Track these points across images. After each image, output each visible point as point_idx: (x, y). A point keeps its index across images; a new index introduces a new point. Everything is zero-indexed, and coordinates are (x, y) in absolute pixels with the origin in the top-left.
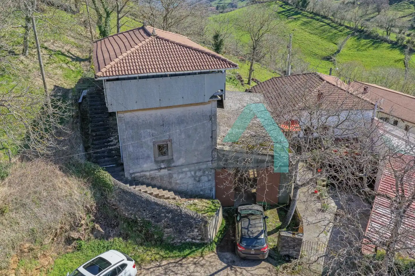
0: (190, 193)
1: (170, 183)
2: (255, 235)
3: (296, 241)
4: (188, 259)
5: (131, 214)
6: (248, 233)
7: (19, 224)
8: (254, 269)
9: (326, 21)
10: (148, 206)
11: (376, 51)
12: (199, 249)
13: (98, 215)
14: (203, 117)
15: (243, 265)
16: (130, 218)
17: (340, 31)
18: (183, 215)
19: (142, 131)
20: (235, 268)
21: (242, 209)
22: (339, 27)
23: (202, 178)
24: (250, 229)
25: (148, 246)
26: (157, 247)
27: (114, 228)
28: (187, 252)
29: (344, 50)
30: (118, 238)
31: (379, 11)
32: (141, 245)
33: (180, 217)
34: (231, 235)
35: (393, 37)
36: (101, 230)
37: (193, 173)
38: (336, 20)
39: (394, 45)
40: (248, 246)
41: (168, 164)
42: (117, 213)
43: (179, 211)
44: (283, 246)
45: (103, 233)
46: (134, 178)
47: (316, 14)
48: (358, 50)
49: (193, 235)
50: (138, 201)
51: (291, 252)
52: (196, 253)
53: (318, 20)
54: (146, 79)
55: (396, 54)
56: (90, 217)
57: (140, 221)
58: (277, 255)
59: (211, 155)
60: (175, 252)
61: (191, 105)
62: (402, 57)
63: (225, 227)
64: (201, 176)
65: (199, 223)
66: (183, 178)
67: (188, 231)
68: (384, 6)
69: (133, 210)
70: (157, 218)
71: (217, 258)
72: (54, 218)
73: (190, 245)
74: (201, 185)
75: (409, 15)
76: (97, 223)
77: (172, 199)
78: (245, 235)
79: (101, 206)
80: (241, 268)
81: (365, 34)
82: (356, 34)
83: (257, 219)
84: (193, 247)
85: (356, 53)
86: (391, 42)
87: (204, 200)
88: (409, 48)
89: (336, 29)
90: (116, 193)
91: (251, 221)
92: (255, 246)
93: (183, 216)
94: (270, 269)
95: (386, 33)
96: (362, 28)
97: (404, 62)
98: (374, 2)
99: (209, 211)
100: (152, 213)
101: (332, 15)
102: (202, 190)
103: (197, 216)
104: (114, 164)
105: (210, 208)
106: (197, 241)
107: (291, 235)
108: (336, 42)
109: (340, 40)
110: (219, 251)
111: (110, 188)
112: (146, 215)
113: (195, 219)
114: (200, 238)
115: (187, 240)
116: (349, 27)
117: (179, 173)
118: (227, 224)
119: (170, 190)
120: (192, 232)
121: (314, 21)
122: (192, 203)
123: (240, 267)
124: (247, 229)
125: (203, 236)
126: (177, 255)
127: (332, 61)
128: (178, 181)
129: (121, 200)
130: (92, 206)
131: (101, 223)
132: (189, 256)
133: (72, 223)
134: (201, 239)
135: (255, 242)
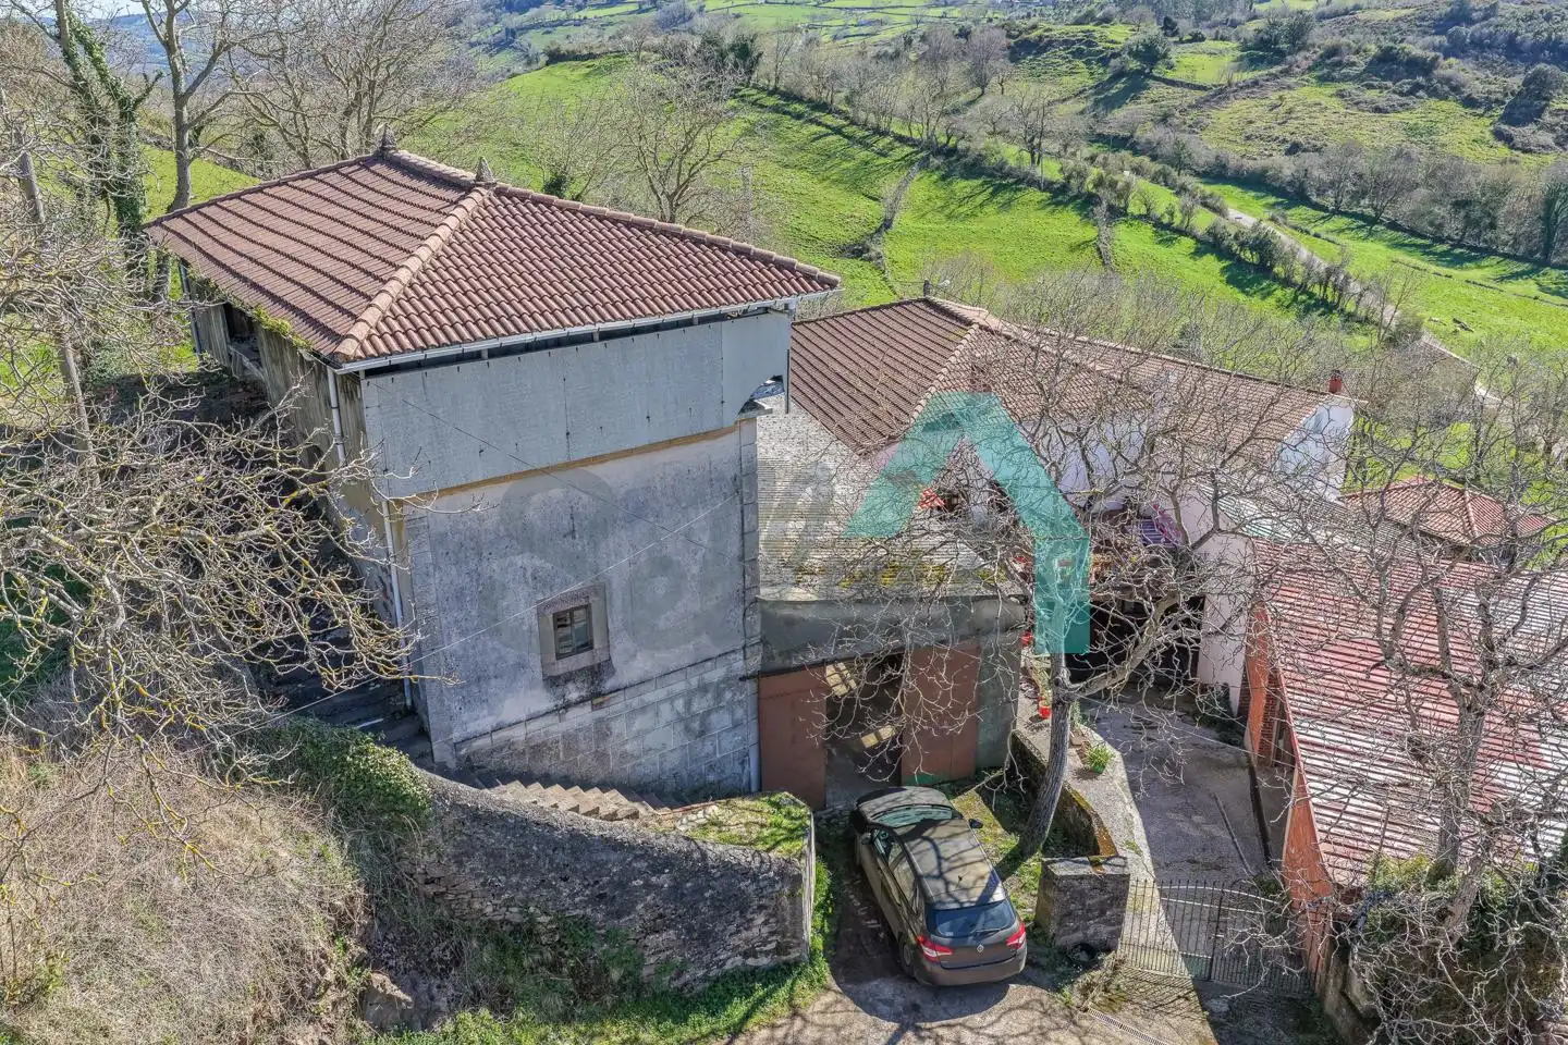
0: (671, 784)
1: (601, 756)
2: (976, 893)
3: (1110, 886)
4: (752, 1034)
5: (508, 904)
6: (947, 892)
7: (106, 1036)
8: (994, 1018)
9: (829, 119)
10: (577, 859)
11: (1006, 218)
12: (775, 990)
13: (378, 932)
14: (712, 485)
15: (952, 1012)
16: (502, 922)
17: (882, 154)
18: (713, 867)
19: (495, 566)
20: (929, 1030)
21: (877, 811)
22: (874, 139)
23: (714, 718)
24: (952, 876)
25: (591, 1018)
26: (626, 1016)
27: (444, 973)
28: (738, 1009)
29: (904, 220)
30: (474, 1012)
31: (982, 83)
32: (566, 1018)
33: (702, 880)
34: (861, 913)
35: (1050, 170)
36: (400, 994)
37: (680, 704)
38: (862, 115)
39: (1060, 194)
40: (960, 936)
41: (593, 683)
42: (446, 913)
43: (696, 855)
44: (1065, 916)
45: (408, 1004)
46: (468, 759)
47: (790, 96)
48: (949, 217)
49: (747, 941)
50: (538, 844)
51: (1091, 931)
52: (770, 1006)
53: (799, 116)
54: (516, 357)
55: (1068, 225)
56: (346, 948)
57: (551, 922)
58: (1046, 950)
59: (741, 629)
60: (694, 1018)
61: (670, 443)
62: (1090, 233)
63: (830, 890)
64: (709, 712)
65: (773, 887)
66: (647, 732)
67: (732, 928)
68: (997, 65)
69: (518, 886)
70: (614, 898)
71: (852, 1006)
72: (231, 978)
73: (742, 982)
74: (709, 748)
75: (1076, 96)
76: (376, 968)
77: (627, 817)
78: (941, 902)
79: (385, 892)
80: (949, 1026)
81: (964, 160)
82: (935, 161)
83: (958, 834)
84: (758, 985)
85: (943, 227)
86: (1048, 186)
87: (739, 802)
88: (1105, 204)
89: (867, 146)
90: (442, 828)
91: (942, 848)
92: (985, 934)
93: (714, 871)
94: (1042, 1004)
95: (1026, 155)
96: (952, 143)
97: (1098, 249)
98: (964, 54)
99: (779, 838)
100: (597, 882)
101: (847, 98)
102: (711, 768)
103: (762, 862)
104: (377, 717)
105: (779, 826)
106: (764, 961)
107: (1087, 870)
108: (872, 193)
109: (888, 186)
110: (847, 982)
111: (416, 812)
112: (572, 896)
113: (755, 878)
114: (774, 945)
115: (728, 966)
116: (908, 139)
117: (633, 713)
118: (833, 878)
119: (604, 786)
120: (746, 929)
121: (787, 121)
122: (703, 821)
123: (944, 1022)
124: (940, 876)
125: (784, 937)
126: (705, 1029)
127: (870, 259)
128: (628, 747)
129: (465, 854)
130: (352, 898)
131: (392, 963)
132: (750, 1025)
133: (293, 985)
134: (780, 950)
135: (982, 919)
